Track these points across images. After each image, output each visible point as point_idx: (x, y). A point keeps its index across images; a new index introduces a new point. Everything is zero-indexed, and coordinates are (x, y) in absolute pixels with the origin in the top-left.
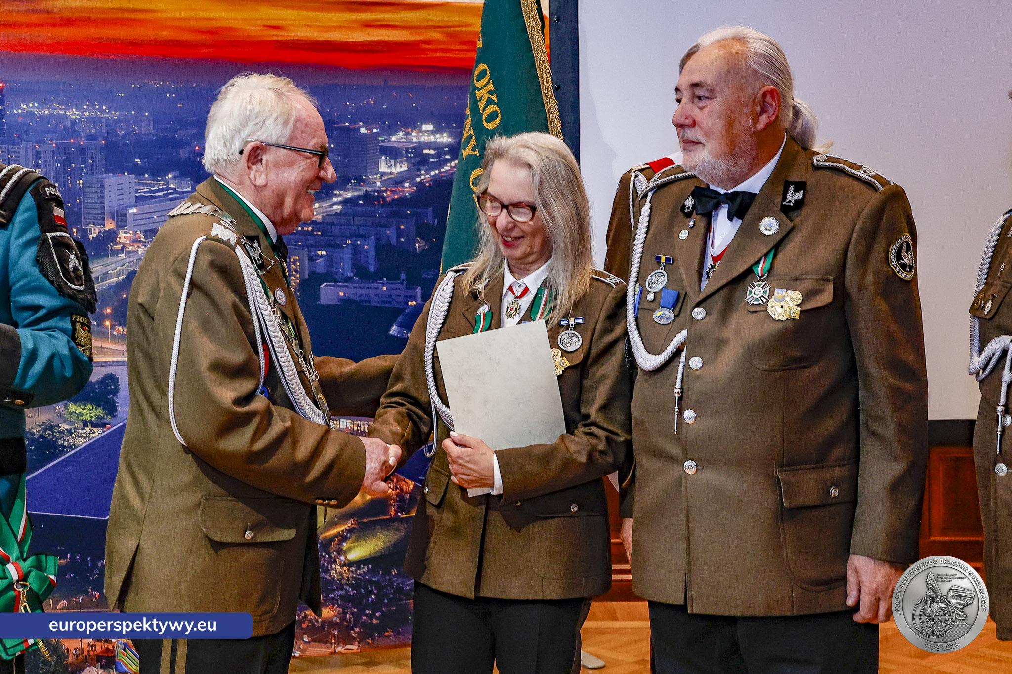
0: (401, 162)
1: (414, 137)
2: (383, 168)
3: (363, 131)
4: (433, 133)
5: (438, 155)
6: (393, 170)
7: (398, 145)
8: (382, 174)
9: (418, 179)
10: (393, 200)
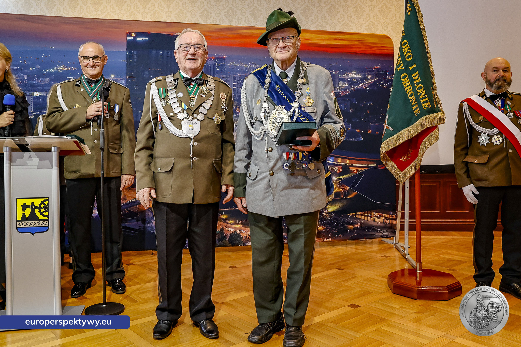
0: (346, 83)
1: (350, 75)
2: (340, 85)
3: (334, 73)
4: (356, 74)
5: (357, 81)
6: (343, 86)
7: (345, 78)
8: (340, 87)
9: (351, 89)
10: (343, 95)
